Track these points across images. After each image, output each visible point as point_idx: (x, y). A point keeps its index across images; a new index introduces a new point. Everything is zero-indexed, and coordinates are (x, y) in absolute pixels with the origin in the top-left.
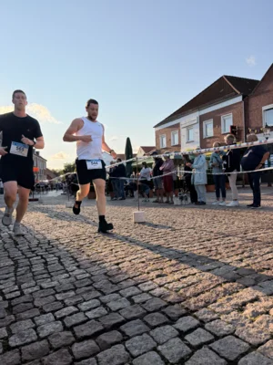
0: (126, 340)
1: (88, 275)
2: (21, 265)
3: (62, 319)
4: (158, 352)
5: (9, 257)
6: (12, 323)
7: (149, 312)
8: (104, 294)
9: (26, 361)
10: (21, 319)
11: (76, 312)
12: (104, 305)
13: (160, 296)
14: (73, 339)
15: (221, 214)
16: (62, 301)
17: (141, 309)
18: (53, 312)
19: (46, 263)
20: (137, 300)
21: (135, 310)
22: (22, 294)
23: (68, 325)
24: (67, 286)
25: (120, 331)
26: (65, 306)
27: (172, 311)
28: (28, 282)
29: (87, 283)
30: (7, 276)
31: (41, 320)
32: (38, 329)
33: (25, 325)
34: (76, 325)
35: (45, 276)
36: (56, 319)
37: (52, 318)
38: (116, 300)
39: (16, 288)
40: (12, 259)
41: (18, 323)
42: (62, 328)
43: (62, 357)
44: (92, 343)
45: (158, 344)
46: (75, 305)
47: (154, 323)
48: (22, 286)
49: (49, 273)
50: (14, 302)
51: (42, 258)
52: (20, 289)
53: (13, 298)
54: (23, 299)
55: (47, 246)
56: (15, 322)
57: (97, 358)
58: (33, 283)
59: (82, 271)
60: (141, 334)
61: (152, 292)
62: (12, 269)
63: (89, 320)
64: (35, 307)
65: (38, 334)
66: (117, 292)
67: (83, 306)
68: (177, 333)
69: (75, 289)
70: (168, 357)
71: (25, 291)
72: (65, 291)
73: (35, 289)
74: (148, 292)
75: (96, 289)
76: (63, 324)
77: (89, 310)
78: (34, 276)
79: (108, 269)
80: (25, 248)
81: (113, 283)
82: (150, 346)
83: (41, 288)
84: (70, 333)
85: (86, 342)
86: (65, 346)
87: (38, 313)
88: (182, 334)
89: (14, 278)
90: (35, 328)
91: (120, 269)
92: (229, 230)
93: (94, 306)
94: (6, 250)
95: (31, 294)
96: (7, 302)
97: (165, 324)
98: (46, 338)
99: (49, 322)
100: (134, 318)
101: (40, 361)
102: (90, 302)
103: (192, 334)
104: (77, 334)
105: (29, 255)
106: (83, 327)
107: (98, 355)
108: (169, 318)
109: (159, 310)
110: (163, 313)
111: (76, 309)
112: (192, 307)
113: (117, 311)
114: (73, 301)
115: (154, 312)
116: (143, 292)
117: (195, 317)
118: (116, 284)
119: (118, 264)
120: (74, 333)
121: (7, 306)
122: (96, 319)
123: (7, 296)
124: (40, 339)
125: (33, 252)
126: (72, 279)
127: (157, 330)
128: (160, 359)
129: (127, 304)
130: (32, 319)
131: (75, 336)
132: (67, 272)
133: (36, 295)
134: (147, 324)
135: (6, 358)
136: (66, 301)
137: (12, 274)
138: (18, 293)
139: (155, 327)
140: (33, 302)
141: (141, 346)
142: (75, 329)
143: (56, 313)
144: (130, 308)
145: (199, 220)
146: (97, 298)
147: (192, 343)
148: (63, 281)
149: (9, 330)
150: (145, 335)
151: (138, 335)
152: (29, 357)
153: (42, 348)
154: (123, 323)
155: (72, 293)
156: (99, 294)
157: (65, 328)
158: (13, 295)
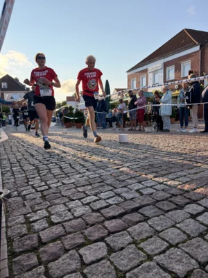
0: (148, 219)
1: (97, 175)
2: (41, 169)
3: (88, 204)
4: (179, 228)
5: (30, 164)
6: (49, 207)
7: (158, 201)
8: (115, 188)
9: (70, 233)
10: (56, 204)
11: (98, 200)
12: (119, 195)
13: (163, 190)
14: (103, 218)
15: (187, 138)
16: (84, 192)
17: (151, 199)
18: (79, 199)
19: (61, 168)
20: (145, 192)
21: (146, 199)
22: (50, 188)
23: (94, 208)
24: (84, 182)
25: (139, 213)
26: (87, 195)
27: (177, 200)
28: (51, 180)
29: (99, 181)
30: (33, 176)
31: (72, 205)
32: (72, 211)
33: (61, 208)
34: (101, 208)
35: (63, 176)
36: (84, 205)
37: (80, 203)
38: (127, 192)
39: (43, 183)
40: (33, 165)
41: (54, 207)
42: (90, 210)
43: (98, 231)
44: (119, 221)
45: (176, 223)
46: (96, 195)
47: (166, 208)
48: (48, 182)
49: (66, 174)
50: (45, 193)
51: (57, 164)
52: (46, 184)
53: (44, 190)
54: (51, 191)
55: (57, 157)
56: (51, 206)
57: (128, 232)
58: (55, 181)
59: (91, 173)
60: (159, 216)
61: (154, 187)
62: (36, 171)
63: (110, 205)
64: (63, 196)
65: (73, 214)
66: (125, 187)
67: (102, 195)
68: (189, 215)
69: (91, 184)
70: (188, 232)
71: (51, 186)
72: (83, 186)
73: (59, 184)
74: (151, 187)
75: (108, 185)
76: (91, 208)
77: (108, 198)
78: (54, 176)
79: (112, 171)
80: (40, 158)
81: (120, 181)
82: (169, 224)
83: (63, 184)
84: (99, 214)
85: (114, 220)
86: (98, 223)
87: (68, 200)
88: (194, 216)
89: (39, 178)
90: (69, 210)
91: (121, 172)
92: (198, 147)
93: (111, 195)
94: (26, 159)
95: (57, 187)
96: (40, 193)
97: (175, 209)
98: (80, 217)
99: (78, 206)
100: (148, 205)
101: (82, 233)
102: (107, 193)
103: (202, 216)
104: (105, 215)
105: (46, 162)
106: (107, 210)
107: (128, 230)
108: (177, 205)
109: (166, 199)
110: (171, 202)
111: (97, 198)
112: (194, 198)
113: (132, 199)
114: (93, 192)
115: (162, 200)
116: (147, 187)
117: (199, 204)
118: (123, 181)
119: (118, 169)
120: (102, 214)
121: (41, 195)
122: (116, 204)
123: (39, 189)
124: (76, 218)
125: (48, 161)
126: (86, 178)
127: (170, 213)
128: (182, 233)
129: (137, 195)
130: (64, 204)
131: (103, 216)
132: (80, 173)
133: (61, 188)
134: (160, 209)
135: (53, 230)
136: (87, 192)
137: (37, 175)
138: (47, 187)
139: (168, 211)
140: (60, 193)
141: (162, 224)
142: (102, 211)
143: (82, 200)
144: (141, 197)
145: (171, 141)
146: (111, 190)
147: (204, 222)
148: (80, 179)
149: (49, 212)
150: (162, 216)
151: (155, 216)
152: (72, 230)
153: (79, 224)
154: (140, 207)
155: (90, 187)
156: (111, 188)
157: (93, 211)
158: (43, 188)
